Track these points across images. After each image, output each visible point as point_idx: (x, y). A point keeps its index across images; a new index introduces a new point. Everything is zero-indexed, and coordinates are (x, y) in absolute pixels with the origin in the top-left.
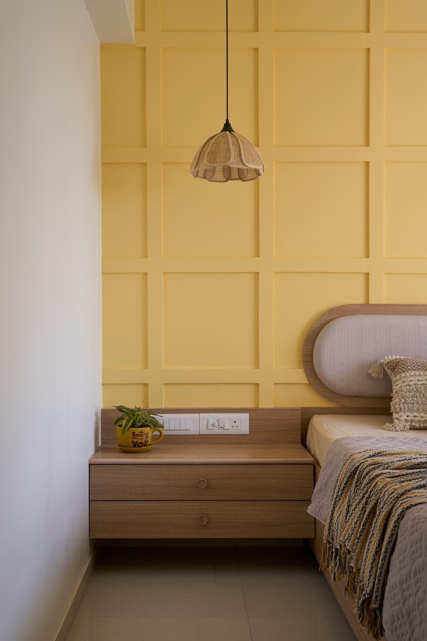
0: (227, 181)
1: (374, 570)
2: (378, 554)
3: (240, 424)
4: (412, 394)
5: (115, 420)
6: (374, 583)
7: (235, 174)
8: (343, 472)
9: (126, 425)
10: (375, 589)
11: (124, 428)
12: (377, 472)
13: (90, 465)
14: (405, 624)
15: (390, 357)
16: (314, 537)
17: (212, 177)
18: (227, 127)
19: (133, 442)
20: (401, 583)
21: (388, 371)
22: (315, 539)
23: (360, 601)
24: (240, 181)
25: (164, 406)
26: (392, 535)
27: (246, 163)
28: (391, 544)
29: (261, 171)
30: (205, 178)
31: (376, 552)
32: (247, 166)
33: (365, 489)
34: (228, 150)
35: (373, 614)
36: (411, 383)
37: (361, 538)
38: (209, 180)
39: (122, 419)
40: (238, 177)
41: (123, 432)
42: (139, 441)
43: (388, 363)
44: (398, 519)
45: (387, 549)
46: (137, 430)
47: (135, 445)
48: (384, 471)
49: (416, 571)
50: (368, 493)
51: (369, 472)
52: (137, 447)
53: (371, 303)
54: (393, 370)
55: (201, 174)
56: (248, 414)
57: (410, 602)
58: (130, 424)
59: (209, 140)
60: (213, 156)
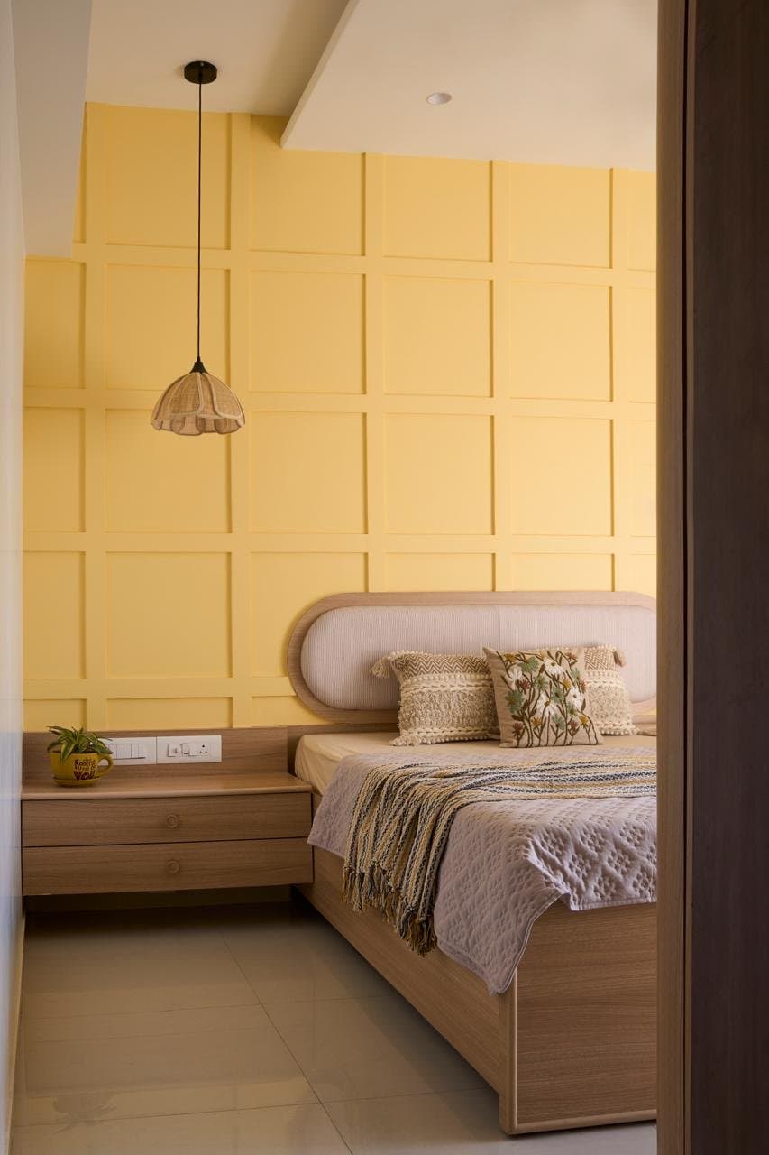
0: (200, 434)
1: (421, 880)
2: (426, 863)
3: (211, 750)
4: (425, 704)
5: (48, 746)
6: (421, 895)
7: (210, 426)
8: (365, 789)
9: (66, 750)
10: (422, 901)
11: (64, 755)
12: (413, 780)
13: (21, 801)
14: (462, 927)
15: (398, 652)
16: (312, 882)
17: (181, 428)
18: (199, 367)
19: (75, 772)
20: (458, 885)
21: (396, 670)
22: (313, 884)
23: (404, 915)
24: (217, 434)
25: (107, 728)
26: (442, 840)
27: (219, 413)
28: (441, 850)
29: (241, 422)
30: (172, 430)
31: (423, 862)
32: (219, 416)
33: (401, 801)
34: (197, 396)
35: (418, 927)
36: (424, 690)
37: (401, 852)
38: (177, 433)
39: (59, 743)
40: (214, 429)
41: (62, 759)
42: (84, 772)
43: (396, 660)
44: (448, 822)
45: (436, 856)
46: (81, 757)
47: (78, 776)
48: (421, 780)
49: (474, 868)
50: (406, 804)
51: (402, 783)
52: (82, 779)
53: (371, 590)
54: (402, 669)
55: (167, 425)
56: (220, 736)
57: (468, 903)
58: (71, 749)
59: (173, 385)
60: (179, 404)
